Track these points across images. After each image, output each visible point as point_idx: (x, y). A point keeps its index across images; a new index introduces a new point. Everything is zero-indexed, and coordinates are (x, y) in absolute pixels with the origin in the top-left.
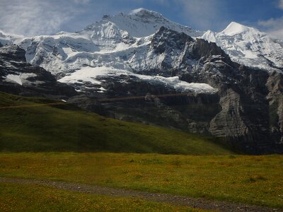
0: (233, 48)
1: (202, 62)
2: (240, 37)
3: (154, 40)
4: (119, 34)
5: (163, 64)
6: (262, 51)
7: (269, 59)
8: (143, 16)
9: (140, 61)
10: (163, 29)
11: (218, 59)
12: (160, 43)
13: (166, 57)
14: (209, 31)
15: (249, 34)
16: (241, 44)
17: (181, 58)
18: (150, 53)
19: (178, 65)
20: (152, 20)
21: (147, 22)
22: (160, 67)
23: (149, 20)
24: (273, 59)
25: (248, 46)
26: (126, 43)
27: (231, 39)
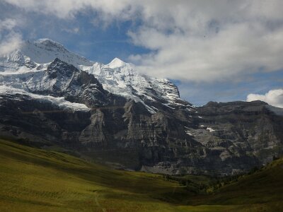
0: (112, 79)
1: (83, 88)
2: (119, 70)
3: (49, 67)
4: (22, 59)
5: (54, 87)
6: (132, 82)
7: (135, 88)
8: (47, 45)
9: (36, 83)
10: (57, 60)
11: (94, 87)
12: (54, 71)
13: (57, 81)
14: (97, 63)
15: (126, 69)
16: (118, 75)
17: (68, 84)
18: (45, 78)
19: (65, 89)
20: (54, 49)
21: (50, 50)
22: (51, 89)
23: (52, 48)
24: (137, 89)
25: (123, 78)
26: (28, 67)
27: (111, 71)
